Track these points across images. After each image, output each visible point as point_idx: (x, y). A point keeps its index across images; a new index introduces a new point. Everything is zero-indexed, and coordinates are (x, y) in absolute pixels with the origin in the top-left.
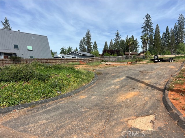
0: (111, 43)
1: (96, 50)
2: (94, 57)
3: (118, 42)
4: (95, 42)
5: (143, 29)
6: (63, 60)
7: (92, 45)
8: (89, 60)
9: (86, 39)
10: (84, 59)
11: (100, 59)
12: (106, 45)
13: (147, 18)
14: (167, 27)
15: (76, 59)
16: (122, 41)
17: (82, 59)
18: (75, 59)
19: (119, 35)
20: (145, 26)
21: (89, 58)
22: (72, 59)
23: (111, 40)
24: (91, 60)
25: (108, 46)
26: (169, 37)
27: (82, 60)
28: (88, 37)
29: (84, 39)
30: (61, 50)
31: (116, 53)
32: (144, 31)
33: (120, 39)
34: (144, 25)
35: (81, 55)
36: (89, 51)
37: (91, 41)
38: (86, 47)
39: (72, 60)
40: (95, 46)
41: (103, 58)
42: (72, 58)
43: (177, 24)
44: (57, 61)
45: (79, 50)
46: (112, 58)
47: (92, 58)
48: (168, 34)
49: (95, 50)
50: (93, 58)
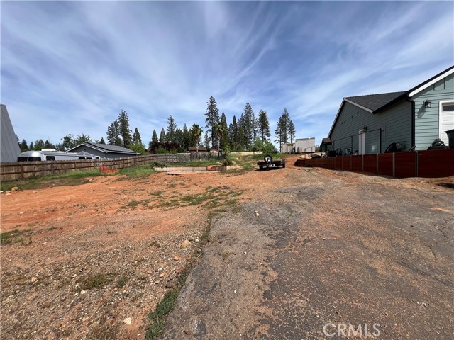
0: (162, 132)
1: (139, 143)
2: (135, 155)
3: (172, 132)
4: (136, 130)
5: (207, 117)
6: (49, 166)
7: (132, 134)
8: (125, 161)
9: (119, 124)
10: (112, 159)
11: (148, 158)
12: (154, 135)
13: (211, 102)
14: (234, 117)
15: (92, 160)
16: (179, 131)
17: (109, 159)
18: (89, 160)
19: (174, 123)
20: (209, 113)
21: (125, 158)
22: (79, 161)
23: (163, 129)
24: (129, 161)
25: (159, 137)
26: (236, 129)
27: (109, 163)
28: (124, 120)
29: (116, 123)
30: (63, 140)
31: (174, 147)
32: (208, 119)
33: (176, 129)
34: (208, 111)
35: (105, 152)
36: (126, 144)
37: (129, 128)
38: (121, 137)
39: (79, 165)
40: (137, 136)
41: (155, 158)
42: (80, 158)
43: (244, 115)
44: (26, 168)
45: (106, 141)
46: (171, 156)
47: (131, 157)
48: (236, 126)
49: (136, 143)
50: (135, 157)
